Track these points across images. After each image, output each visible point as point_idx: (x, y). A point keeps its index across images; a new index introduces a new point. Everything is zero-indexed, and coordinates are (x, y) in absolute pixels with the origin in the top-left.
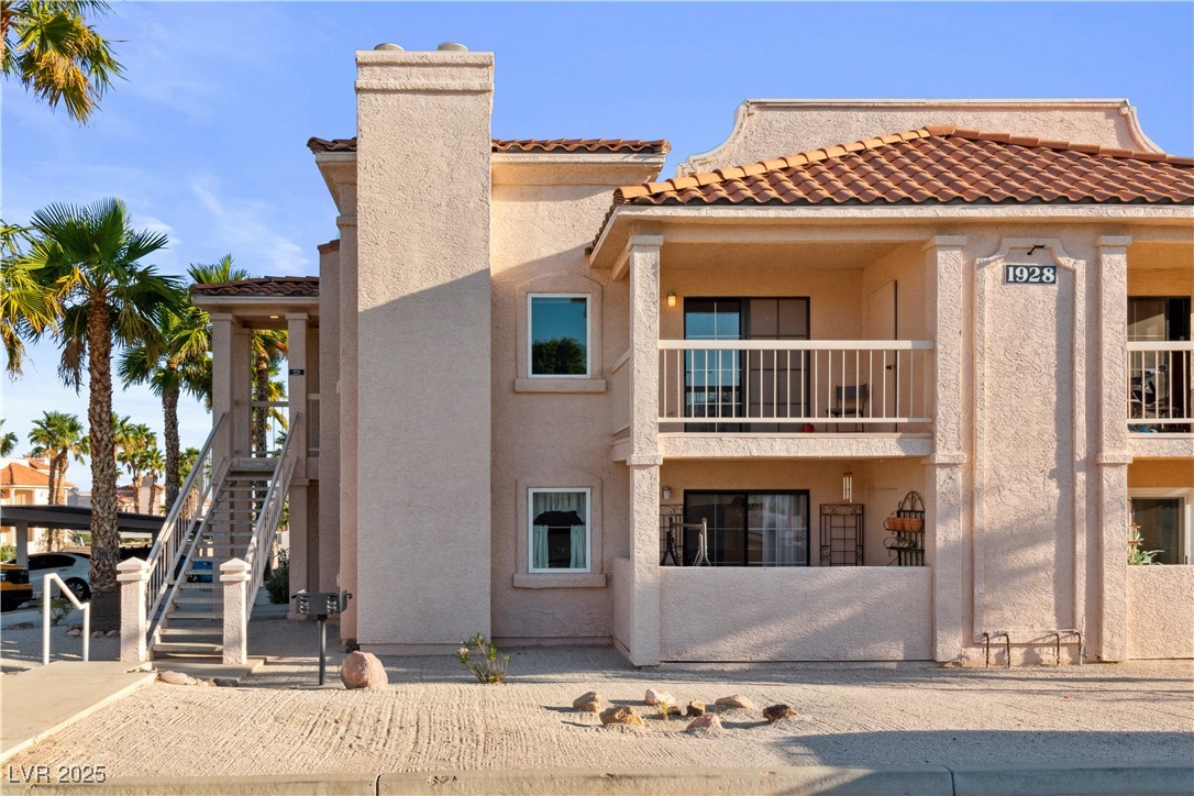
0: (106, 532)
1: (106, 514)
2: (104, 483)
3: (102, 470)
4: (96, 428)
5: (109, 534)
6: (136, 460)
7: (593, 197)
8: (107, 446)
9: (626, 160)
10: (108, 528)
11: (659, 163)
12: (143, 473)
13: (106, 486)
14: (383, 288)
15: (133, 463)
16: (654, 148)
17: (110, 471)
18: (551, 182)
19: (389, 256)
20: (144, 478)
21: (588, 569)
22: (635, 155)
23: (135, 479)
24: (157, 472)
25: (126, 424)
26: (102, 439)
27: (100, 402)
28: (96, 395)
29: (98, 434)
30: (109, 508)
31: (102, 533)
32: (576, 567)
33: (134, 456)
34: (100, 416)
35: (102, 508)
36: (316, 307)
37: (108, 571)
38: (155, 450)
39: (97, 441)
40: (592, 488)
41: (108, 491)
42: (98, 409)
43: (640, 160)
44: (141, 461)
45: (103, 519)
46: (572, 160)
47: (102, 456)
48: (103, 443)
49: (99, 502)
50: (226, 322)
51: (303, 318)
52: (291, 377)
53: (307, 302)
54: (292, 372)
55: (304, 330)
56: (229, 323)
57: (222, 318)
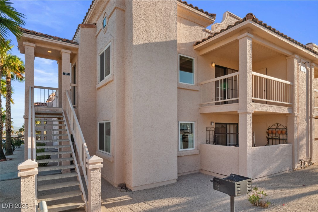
7: (195, 27)
9: (206, 16)
11: (213, 21)
14: (142, 37)
16: (213, 16)
18: (185, 18)
19: (144, 24)
21: (194, 149)
22: (209, 16)
32: (190, 148)
40: (195, 122)
43: (210, 18)
46: (194, 11)
50: (32, 47)
51: (70, 52)
52: (64, 75)
53: (72, 46)
54: (64, 74)
55: (70, 58)
56: (34, 48)
57: (30, 45)
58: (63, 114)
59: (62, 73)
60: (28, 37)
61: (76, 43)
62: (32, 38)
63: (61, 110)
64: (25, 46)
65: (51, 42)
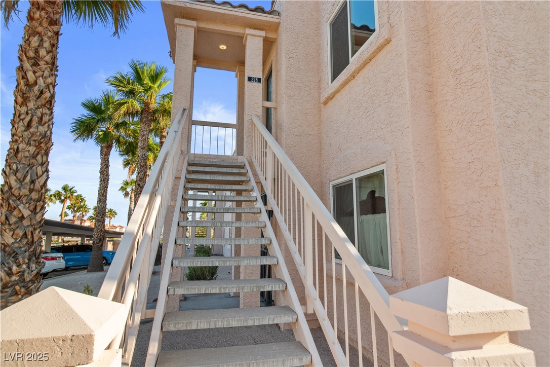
0: (22, 218)
1: (25, 191)
2: (29, 144)
3: (29, 126)
4: (27, 65)
5: (26, 223)
6: (75, 209)
8: (42, 93)
10: (26, 213)
12: (78, 214)
13: (32, 149)
15: (74, 209)
17: (42, 129)
20: (78, 216)
23: (74, 216)
24: (84, 213)
25: (72, 190)
26: (36, 83)
27: (39, 34)
28: (35, 23)
29: (31, 76)
30: (33, 182)
31: (13, 220)
33: (75, 207)
34: (37, 51)
35: (21, 181)
36: (276, 27)
37: (16, 283)
38: (84, 205)
39: (27, 85)
41: (34, 156)
42: (35, 41)
44: (77, 209)
45: (19, 198)
47: (31, 105)
48: (36, 88)
49: (15, 172)
50: (190, 29)
51: (263, 33)
52: (250, 83)
53: (268, 19)
54: (250, 79)
55: (262, 46)
56: (194, 29)
57: (187, 24)
58: (248, 166)
59: (246, 79)
60: (184, 6)
61: (274, 13)
62: (190, 6)
63: (242, 160)
64: (178, 26)
65: (226, 12)
